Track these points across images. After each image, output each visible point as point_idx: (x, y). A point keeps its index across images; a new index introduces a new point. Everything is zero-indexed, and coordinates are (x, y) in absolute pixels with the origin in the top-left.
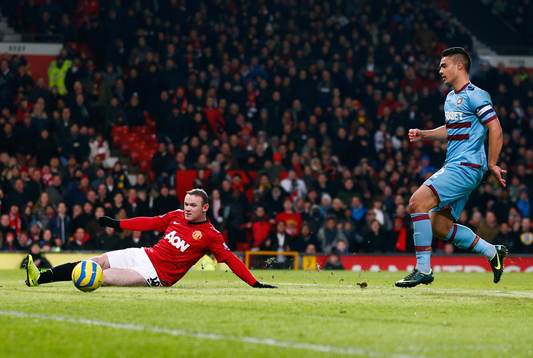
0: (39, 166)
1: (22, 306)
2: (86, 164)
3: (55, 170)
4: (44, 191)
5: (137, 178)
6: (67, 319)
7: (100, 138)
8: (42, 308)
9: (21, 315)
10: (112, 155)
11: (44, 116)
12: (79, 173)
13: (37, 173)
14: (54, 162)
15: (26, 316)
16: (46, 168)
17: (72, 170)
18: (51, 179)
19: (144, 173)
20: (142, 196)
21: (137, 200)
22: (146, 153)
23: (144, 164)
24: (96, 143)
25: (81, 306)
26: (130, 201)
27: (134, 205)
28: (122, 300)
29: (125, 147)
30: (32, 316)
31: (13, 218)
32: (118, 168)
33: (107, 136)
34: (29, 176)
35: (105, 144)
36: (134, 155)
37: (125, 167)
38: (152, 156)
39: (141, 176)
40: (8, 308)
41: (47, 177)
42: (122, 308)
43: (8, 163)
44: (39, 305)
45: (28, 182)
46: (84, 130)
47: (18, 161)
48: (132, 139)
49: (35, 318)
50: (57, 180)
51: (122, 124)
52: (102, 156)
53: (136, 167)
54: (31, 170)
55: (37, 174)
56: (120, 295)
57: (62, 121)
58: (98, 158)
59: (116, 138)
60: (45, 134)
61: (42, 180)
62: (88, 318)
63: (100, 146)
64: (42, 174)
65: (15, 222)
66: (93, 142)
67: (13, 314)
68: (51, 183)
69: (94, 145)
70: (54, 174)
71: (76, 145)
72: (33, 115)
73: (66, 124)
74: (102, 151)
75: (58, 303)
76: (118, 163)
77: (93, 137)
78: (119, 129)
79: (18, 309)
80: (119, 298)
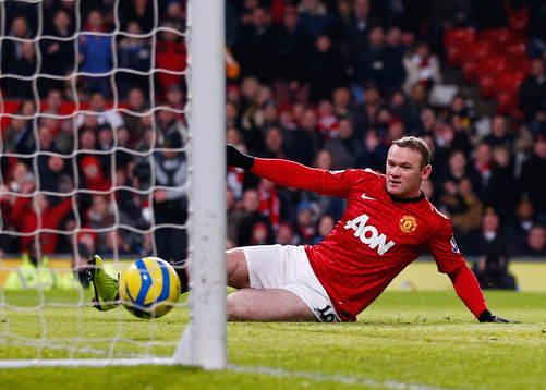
0: (313, 102)
1: (279, 356)
2: (398, 99)
3: (342, 111)
4: (321, 147)
5: (492, 123)
6: (361, 381)
7: (423, 50)
8: (318, 361)
9: (278, 374)
10: (446, 82)
11: (321, 10)
12: (384, 115)
13: (310, 115)
14: (341, 95)
15: (287, 374)
16: (325, 106)
17: (371, 110)
18: (334, 126)
19: (504, 113)
20: (501, 157)
21: (492, 165)
22: (508, 79)
23: (504, 98)
24: (417, 60)
25: (387, 357)
26: (479, 165)
27: (487, 174)
28: (462, 347)
29: (469, 66)
30: (298, 375)
31: (265, 196)
32: (458, 105)
33: (437, 48)
34: (296, 121)
35: (433, 61)
36: (486, 81)
37: (470, 103)
38: (518, 83)
39: (499, 121)
40: (255, 361)
41: (328, 122)
42: (462, 362)
43: (255, 96)
44: (310, 355)
45: (292, 132)
46: (395, 35)
47: (274, 93)
48: (482, 53)
49: (302, 379)
50: (345, 128)
51: (463, 26)
52: (428, 84)
53: (488, 103)
54: (298, 109)
55: (308, 118)
56: (459, 338)
57: (354, 21)
58: (419, 88)
59: (452, 51)
60: (323, 43)
61: (318, 128)
62: (400, 381)
63: (424, 64)
64: (319, 116)
65: (269, 203)
66: (410, 57)
67: (262, 371)
68: (333, 133)
69: (412, 64)
70: (339, 118)
71: (378, 65)
72: (301, 9)
73: (362, 25)
74: (426, 73)
75: (346, 351)
76: (459, 95)
77: (410, 50)
78: (460, 34)
79: (273, 363)
80: (456, 342)
